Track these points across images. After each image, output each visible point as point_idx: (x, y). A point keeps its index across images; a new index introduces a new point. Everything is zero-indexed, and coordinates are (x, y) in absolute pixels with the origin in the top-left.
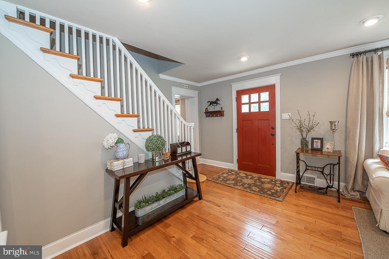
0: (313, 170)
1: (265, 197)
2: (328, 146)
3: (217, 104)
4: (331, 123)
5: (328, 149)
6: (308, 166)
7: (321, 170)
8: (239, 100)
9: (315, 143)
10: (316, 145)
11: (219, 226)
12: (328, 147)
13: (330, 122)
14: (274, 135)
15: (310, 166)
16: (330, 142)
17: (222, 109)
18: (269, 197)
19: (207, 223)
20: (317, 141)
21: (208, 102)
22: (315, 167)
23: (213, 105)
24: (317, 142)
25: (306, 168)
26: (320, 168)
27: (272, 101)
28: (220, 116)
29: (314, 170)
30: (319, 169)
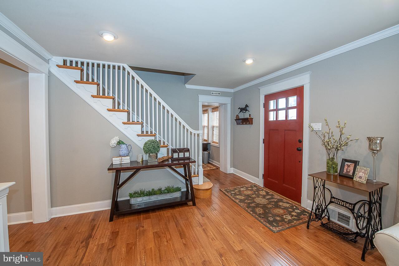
0: (339, 204)
1: (260, 221)
2: (361, 174)
3: (247, 110)
4: (369, 139)
5: (360, 177)
6: (334, 198)
7: (350, 207)
8: (266, 106)
9: (346, 167)
10: (347, 169)
11: (183, 232)
12: (361, 176)
13: (367, 138)
14: (300, 150)
15: (337, 199)
16: (365, 169)
17: (250, 117)
18: (265, 223)
19: (177, 226)
20: (349, 164)
21: (239, 109)
22: (343, 201)
23: (242, 112)
24: (348, 166)
25: (331, 199)
26: (350, 204)
27: (300, 107)
28: (249, 124)
29: (342, 205)
30: (348, 205)
